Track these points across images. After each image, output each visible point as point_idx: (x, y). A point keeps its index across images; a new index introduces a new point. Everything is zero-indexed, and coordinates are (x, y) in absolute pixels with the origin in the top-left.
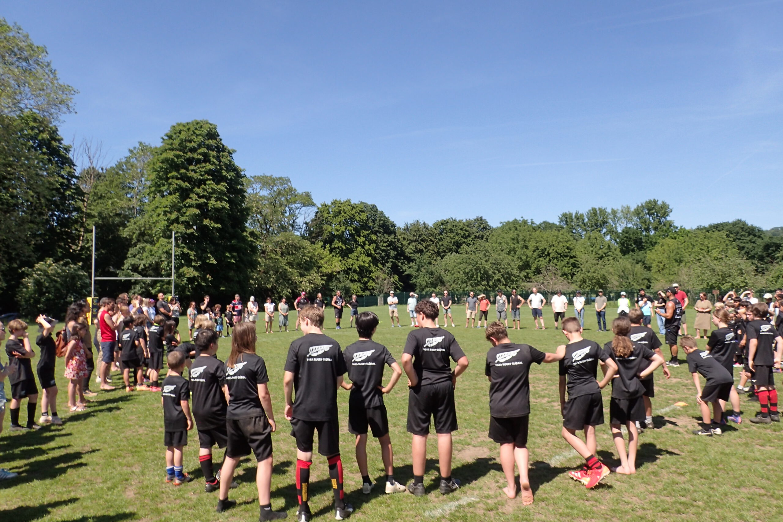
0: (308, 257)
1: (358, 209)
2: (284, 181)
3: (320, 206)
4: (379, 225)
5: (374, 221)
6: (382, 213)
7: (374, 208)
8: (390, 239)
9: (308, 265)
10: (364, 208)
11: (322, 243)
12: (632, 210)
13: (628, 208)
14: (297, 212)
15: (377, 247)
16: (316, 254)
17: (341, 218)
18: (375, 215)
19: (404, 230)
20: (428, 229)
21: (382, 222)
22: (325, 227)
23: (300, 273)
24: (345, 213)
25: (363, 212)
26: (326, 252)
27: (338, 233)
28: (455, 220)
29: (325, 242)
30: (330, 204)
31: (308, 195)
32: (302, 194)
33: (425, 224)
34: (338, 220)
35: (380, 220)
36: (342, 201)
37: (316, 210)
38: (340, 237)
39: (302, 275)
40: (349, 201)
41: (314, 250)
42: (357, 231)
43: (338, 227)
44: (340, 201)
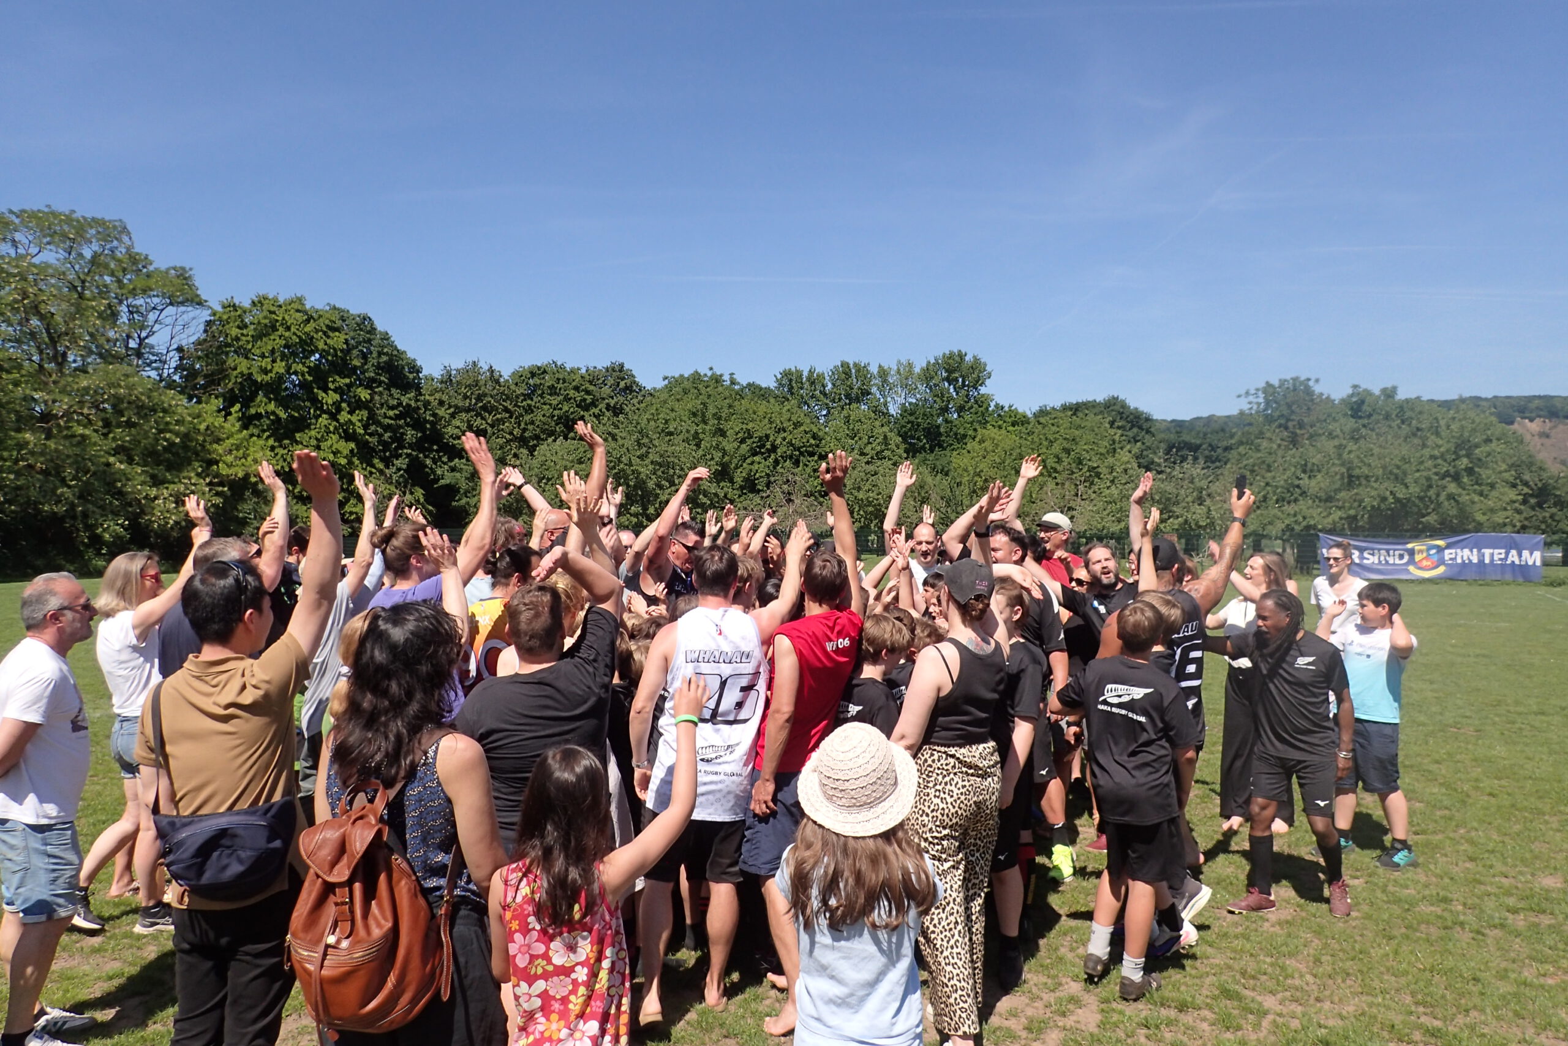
0: (177, 434)
1: (322, 323)
2: (111, 231)
3: (219, 308)
4: (378, 367)
5: (364, 356)
6: (386, 337)
7: (365, 325)
8: (405, 400)
9: (176, 454)
10: (338, 321)
11: (220, 403)
12: (917, 370)
13: (910, 365)
14: (152, 317)
15: (372, 418)
16: (202, 427)
17: (275, 342)
18: (369, 341)
19: (442, 382)
20: (497, 382)
21: (384, 358)
22: (232, 360)
23: (153, 477)
24: (288, 329)
25: (337, 330)
26: (232, 424)
27: (267, 378)
28: (562, 367)
29: (230, 400)
30: (246, 304)
31: (183, 276)
32: (167, 272)
33: (491, 370)
34: (267, 345)
35: (380, 354)
36: (281, 300)
37: (205, 315)
38: (273, 389)
39: (157, 481)
40: (300, 300)
41: (199, 416)
42: (320, 377)
43: (266, 363)
44: (275, 300)
